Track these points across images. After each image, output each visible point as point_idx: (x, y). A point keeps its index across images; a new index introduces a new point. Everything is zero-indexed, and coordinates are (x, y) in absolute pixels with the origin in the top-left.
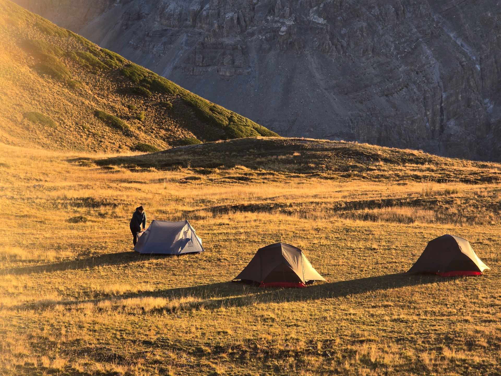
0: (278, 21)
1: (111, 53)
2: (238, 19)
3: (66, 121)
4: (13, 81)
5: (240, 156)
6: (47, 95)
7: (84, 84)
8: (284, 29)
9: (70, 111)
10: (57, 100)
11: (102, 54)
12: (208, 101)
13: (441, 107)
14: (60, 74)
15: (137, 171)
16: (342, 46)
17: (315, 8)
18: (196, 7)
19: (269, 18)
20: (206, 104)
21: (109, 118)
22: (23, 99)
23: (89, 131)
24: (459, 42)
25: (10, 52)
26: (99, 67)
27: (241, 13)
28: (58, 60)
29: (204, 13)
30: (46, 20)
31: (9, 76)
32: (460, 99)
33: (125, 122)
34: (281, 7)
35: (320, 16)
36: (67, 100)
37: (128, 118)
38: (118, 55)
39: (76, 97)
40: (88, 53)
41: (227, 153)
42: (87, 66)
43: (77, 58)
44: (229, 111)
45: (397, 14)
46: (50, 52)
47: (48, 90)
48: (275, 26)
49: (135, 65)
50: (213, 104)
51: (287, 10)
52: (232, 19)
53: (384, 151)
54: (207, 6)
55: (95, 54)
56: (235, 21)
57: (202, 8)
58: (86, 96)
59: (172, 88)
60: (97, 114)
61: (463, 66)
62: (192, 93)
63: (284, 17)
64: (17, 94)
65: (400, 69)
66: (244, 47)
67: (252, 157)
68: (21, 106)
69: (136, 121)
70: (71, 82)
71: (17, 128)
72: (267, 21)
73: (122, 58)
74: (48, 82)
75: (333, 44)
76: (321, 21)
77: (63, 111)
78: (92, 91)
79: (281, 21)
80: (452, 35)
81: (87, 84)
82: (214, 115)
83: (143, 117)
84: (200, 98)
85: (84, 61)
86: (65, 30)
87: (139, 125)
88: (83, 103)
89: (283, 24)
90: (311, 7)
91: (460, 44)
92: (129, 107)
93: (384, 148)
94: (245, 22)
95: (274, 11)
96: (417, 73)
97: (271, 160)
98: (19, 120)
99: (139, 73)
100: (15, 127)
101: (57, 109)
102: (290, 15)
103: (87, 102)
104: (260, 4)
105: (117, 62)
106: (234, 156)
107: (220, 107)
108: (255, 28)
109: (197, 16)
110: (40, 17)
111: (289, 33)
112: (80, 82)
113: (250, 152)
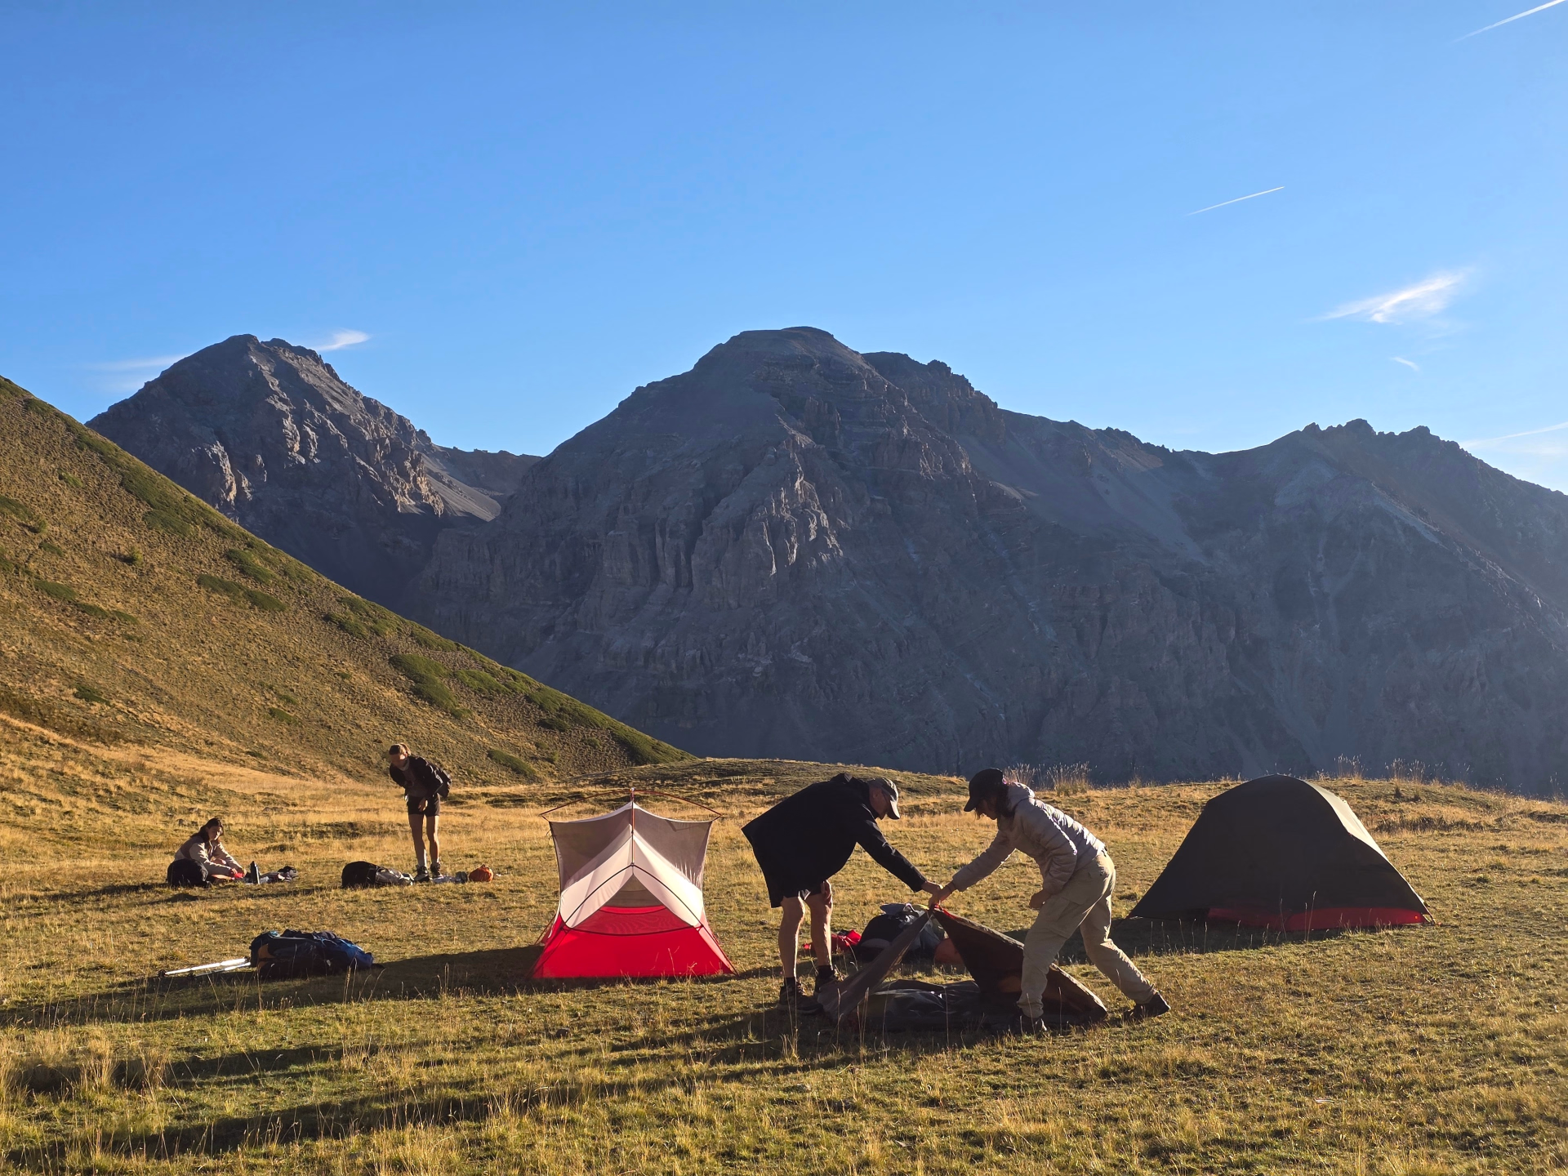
0: (752, 660)
1: (516, 672)
2: (702, 657)
3: (444, 763)
4: (372, 709)
5: (678, 785)
6: (418, 728)
7: (475, 714)
8: (759, 669)
9: (451, 750)
10: (433, 735)
11: (503, 674)
12: (649, 737)
13: (958, 766)
14: (440, 699)
15: (506, 807)
16: (832, 690)
17: (797, 644)
18: (648, 643)
19: (740, 656)
20: (647, 741)
21: (510, 759)
22: (384, 733)
23: (476, 778)
24: (977, 685)
25: (371, 671)
26: (497, 691)
27: (705, 650)
28: (439, 681)
29: (659, 651)
30: (426, 629)
31: (365, 703)
32: (981, 756)
33: (532, 765)
34: (755, 642)
35: (804, 654)
36: (449, 735)
37: (534, 758)
38: (525, 675)
39: (462, 732)
40: (483, 672)
41: (659, 782)
42: (480, 690)
43: (467, 679)
44: (679, 751)
45: (900, 651)
46: (429, 670)
47: (421, 721)
48: (748, 665)
49: (548, 688)
50: (657, 741)
51: (763, 646)
52: (694, 657)
53: (906, 777)
54: (663, 642)
55: (493, 675)
56: (698, 661)
57: (656, 645)
58: (478, 730)
59: (600, 719)
60: (490, 754)
61: (983, 715)
62: (628, 727)
63: (759, 655)
64: (376, 726)
65: (905, 719)
66: (709, 692)
67: (696, 786)
68: (380, 742)
69: (546, 763)
70: (457, 711)
71: (370, 772)
72: (738, 660)
73: (531, 680)
74: (424, 711)
75: (820, 688)
76: (805, 659)
77: (441, 750)
78: (485, 723)
79: (756, 659)
80: (968, 676)
81: (480, 713)
82: (657, 755)
83: (557, 758)
84: (639, 733)
85: (476, 682)
86: (453, 642)
87: (550, 769)
88: (471, 739)
89: (758, 663)
90: (793, 642)
91: (978, 687)
92: (537, 745)
93: (905, 773)
94: (710, 660)
95: (746, 647)
96: (927, 723)
97: (726, 791)
98: (375, 761)
99: (553, 699)
100: (368, 771)
101: (432, 747)
102: (767, 653)
103: (477, 738)
104: (728, 638)
105: (524, 684)
106: (668, 785)
107: (667, 745)
108: (723, 668)
109: (649, 654)
110: (418, 625)
111: (765, 673)
112: (469, 712)
113: (695, 780)
